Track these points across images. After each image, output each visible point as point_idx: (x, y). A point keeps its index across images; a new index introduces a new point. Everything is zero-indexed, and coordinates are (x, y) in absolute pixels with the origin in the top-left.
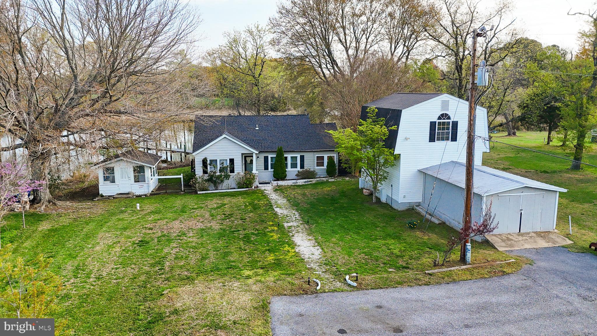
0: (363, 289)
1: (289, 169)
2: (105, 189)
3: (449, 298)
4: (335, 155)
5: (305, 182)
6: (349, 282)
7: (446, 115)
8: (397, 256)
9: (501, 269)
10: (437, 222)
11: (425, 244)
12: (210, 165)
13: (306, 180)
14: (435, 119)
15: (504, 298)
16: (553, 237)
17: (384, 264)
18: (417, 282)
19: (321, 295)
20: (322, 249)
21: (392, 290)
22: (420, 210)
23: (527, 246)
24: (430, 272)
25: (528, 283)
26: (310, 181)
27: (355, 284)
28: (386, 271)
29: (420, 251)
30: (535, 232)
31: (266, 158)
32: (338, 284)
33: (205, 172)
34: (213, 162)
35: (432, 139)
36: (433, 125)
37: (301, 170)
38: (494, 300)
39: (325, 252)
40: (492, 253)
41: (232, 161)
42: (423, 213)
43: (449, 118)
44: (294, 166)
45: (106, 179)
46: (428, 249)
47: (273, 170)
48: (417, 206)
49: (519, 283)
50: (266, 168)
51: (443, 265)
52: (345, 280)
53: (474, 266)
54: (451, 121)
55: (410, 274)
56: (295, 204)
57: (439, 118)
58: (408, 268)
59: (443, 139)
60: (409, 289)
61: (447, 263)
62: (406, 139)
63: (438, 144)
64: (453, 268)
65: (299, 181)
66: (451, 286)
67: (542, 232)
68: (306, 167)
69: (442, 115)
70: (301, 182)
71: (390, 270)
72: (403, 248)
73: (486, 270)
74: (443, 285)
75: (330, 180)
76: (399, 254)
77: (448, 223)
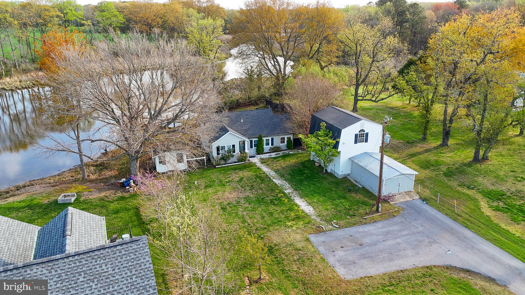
0: (341, 228)
1: (265, 146)
2: (160, 168)
3: (375, 229)
4: (291, 136)
5: (276, 154)
6: (335, 225)
7: (363, 130)
8: (349, 209)
9: (392, 214)
10: (361, 187)
11: (358, 202)
12: (221, 149)
13: (276, 153)
14: (357, 133)
15: (395, 228)
16: (412, 194)
17: (344, 214)
18: (361, 223)
19: (326, 232)
20: (313, 207)
21: (353, 228)
22: (350, 178)
23: (402, 200)
24: (365, 217)
25: (403, 220)
26: (279, 154)
27: (338, 226)
28: (346, 218)
29: (358, 206)
30: (405, 192)
31: (251, 141)
32: (331, 227)
33: (218, 154)
34: (223, 148)
35: (356, 142)
36: (356, 136)
37: (272, 147)
38: (391, 229)
39: (315, 209)
40: (388, 205)
41: (234, 146)
42: (352, 180)
43: (364, 131)
44: (268, 144)
45: (160, 162)
46: (361, 205)
47: (256, 148)
48: (348, 175)
49: (399, 221)
50: (251, 147)
51: (369, 213)
52: (332, 224)
53: (382, 213)
54: (365, 133)
55: (357, 219)
56: (282, 176)
57: (360, 132)
58: (355, 216)
59: (361, 142)
60: (359, 227)
61: (371, 213)
62: (344, 143)
63: (359, 144)
64: (374, 215)
65: (272, 154)
66: (374, 224)
67: (408, 192)
68: (275, 144)
69: (361, 130)
70: (273, 155)
71: (348, 217)
72: (349, 205)
73: (387, 215)
74: (372, 224)
75: (290, 153)
76: (348, 208)
77: (365, 187)
